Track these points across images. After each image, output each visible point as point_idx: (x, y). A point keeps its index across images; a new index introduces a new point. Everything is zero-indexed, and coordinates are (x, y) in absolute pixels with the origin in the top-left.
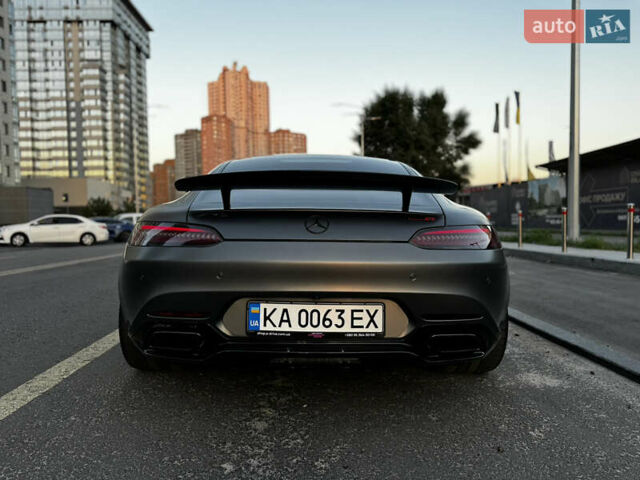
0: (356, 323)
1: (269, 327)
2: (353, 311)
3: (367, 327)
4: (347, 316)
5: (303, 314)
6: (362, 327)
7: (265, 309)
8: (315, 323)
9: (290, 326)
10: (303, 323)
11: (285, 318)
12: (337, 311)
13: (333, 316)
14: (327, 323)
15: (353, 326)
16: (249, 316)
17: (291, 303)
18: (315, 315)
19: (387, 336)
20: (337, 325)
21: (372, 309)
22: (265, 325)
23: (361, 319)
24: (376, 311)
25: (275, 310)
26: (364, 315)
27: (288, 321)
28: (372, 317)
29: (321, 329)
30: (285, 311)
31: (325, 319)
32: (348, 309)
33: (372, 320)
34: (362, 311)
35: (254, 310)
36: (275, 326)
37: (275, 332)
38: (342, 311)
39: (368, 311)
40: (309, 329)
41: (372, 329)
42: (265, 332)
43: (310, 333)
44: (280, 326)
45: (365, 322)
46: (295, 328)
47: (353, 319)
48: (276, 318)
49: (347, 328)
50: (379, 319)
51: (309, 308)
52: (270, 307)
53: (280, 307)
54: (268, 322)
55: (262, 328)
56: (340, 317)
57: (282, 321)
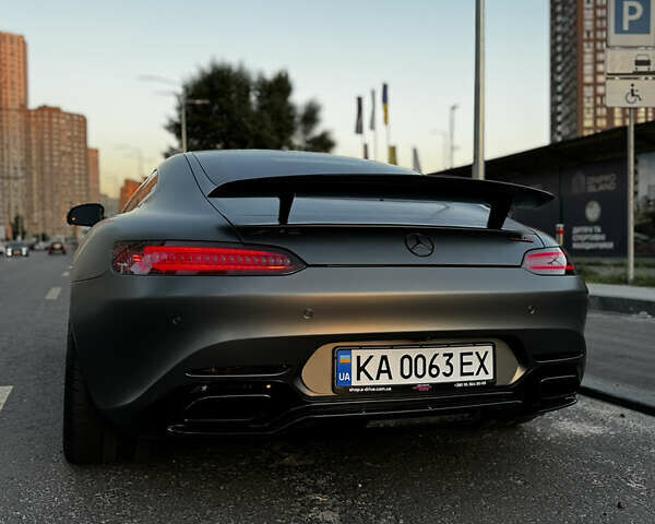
0: (466, 369)
1: (364, 381)
2: (462, 354)
3: (478, 374)
4: (455, 361)
5: (406, 361)
6: (472, 374)
7: (359, 358)
8: (420, 372)
9: (390, 377)
10: (406, 373)
11: (384, 368)
12: (445, 355)
13: (441, 362)
14: (434, 371)
15: (462, 374)
16: (337, 368)
17: (392, 347)
18: (420, 360)
19: (498, 384)
20: (444, 374)
21: (482, 350)
22: (358, 379)
23: (470, 363)
24: (486, 353)
25: (371, 357)
26: (474, 359)
27: (388, 371)
28: (482, 361)
29: (427, 379)
30: (384, 358)
31: (431, 367)
32: (456, 351)
33: (482, 365)
34: (471, 354)
35: (343, 358)
36: (371, 379)
37: (372, 387)
38: (451, 355)
39: (477, 353)
40: (413, 380)
41: (482, 376)
42: (360, 387)
43: (415, 385)
44: (378, 378)
45: (474, 368)
46: (398, 380)
47: (462, 364)
48: (372, 368)
49: (456, 377)
50: (489, 364)
51: (413, 353)
52: (364, 354)
53: (378, 354)
54: (362, 373)
55: (355, 382)
56: (448, 363)
57: (380, 371)
